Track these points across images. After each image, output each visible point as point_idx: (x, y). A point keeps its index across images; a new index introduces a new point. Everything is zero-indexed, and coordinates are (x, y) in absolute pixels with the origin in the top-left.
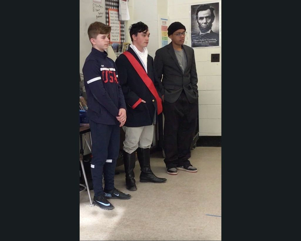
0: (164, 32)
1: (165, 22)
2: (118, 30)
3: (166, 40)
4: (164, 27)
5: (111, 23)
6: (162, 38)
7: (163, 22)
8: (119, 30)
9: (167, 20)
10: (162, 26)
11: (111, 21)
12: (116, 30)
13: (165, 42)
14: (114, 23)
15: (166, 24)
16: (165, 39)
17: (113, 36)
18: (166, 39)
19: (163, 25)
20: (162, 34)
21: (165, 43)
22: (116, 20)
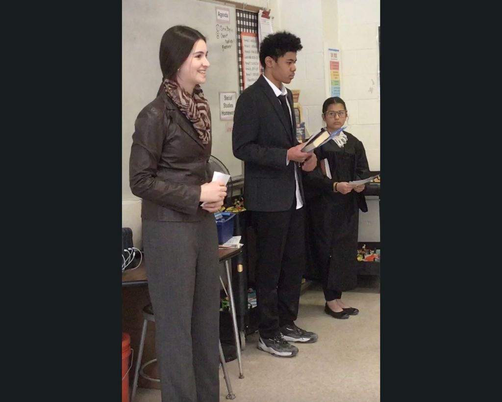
0: (334, 72)
1: (335, 55)
2: (257, 69)
3: (337, 86)
4: (334, 63)
5: (246, 58)
6: (332, 83)
7: (332, 54)
8: (259, 69)
9: (338, 51)
10: (331, 62)
11: (245, 55)
12: (253, 69)
13: (335, 89)
14: (250, 57)
15: (336, 57)
16: (336, 84)
17: (249, 80)
18: (338, 84)
19: (332, 59)
20: (331, 75)
21: (335, 91)
22: (253, 52)
